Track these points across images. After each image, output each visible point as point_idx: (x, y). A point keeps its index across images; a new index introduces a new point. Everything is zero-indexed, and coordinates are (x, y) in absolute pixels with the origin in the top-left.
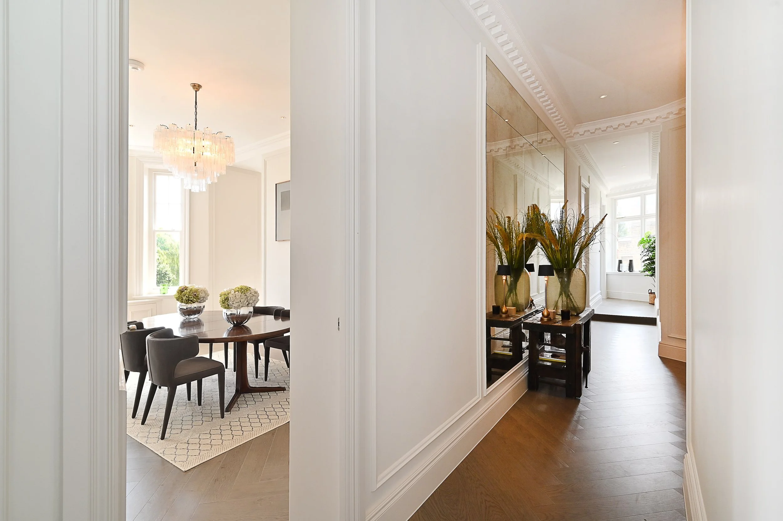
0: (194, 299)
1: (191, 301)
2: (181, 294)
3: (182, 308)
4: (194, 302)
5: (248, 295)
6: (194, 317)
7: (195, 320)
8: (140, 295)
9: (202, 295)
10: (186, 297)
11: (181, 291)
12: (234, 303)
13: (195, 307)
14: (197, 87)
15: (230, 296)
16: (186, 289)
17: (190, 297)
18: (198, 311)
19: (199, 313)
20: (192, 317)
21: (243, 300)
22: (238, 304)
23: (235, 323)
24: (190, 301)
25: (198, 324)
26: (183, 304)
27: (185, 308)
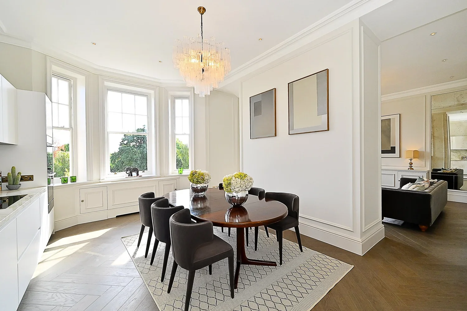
0: (202, 181)
1: (200, 182)
2: (192, 177)
3: (193, 187)
4: (201, 183)
5: (246, 181)
6: (201, 194)
7: (202, 196)
8: (167, 174)
9: (206, 178)
10: (196, 179)
11: (193, 174)
12: (236, 188)
13: (202, 187)
14: (202, 10)
15: (232, 181)
16: (196, 173)
17: (199, 179)
18: (203, 190)
19: (204, 191)
20: (200, 194)
21: (242, 185)
22: (238, 189)
23: (236, 204)
24: (198, 182)
25: (204, 199)
26: (194, 184)
27: (195, 187)
